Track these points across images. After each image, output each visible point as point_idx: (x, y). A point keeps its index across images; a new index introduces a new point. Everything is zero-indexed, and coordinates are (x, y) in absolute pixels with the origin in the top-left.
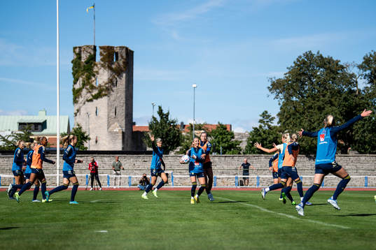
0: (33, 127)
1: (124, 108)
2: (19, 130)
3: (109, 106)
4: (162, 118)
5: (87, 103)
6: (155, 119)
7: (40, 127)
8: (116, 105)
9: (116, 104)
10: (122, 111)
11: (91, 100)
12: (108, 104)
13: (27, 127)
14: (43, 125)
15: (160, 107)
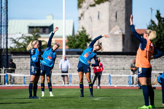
0: (41, 30)
1: (124, 12)
2: (30, 32)
3: (111, 10)
4: (160, 21)
5: (90, 8)
6: (153, 22)
7: (47, 30)
8: (116, 10)
9: (117, 8)
10: (122, 15)
11: (94, 5)
12: (109, 9)
13: (35, 30)
14: (50, 28)
15: (158, 12)
